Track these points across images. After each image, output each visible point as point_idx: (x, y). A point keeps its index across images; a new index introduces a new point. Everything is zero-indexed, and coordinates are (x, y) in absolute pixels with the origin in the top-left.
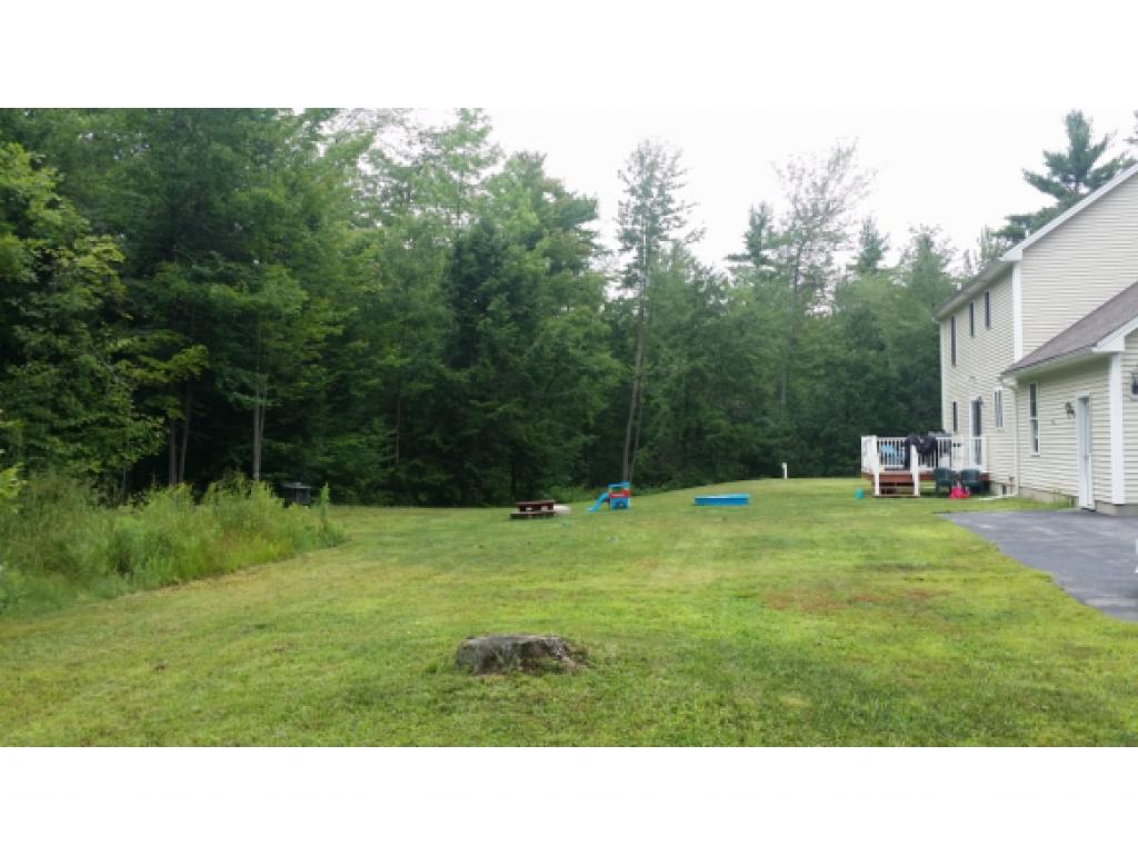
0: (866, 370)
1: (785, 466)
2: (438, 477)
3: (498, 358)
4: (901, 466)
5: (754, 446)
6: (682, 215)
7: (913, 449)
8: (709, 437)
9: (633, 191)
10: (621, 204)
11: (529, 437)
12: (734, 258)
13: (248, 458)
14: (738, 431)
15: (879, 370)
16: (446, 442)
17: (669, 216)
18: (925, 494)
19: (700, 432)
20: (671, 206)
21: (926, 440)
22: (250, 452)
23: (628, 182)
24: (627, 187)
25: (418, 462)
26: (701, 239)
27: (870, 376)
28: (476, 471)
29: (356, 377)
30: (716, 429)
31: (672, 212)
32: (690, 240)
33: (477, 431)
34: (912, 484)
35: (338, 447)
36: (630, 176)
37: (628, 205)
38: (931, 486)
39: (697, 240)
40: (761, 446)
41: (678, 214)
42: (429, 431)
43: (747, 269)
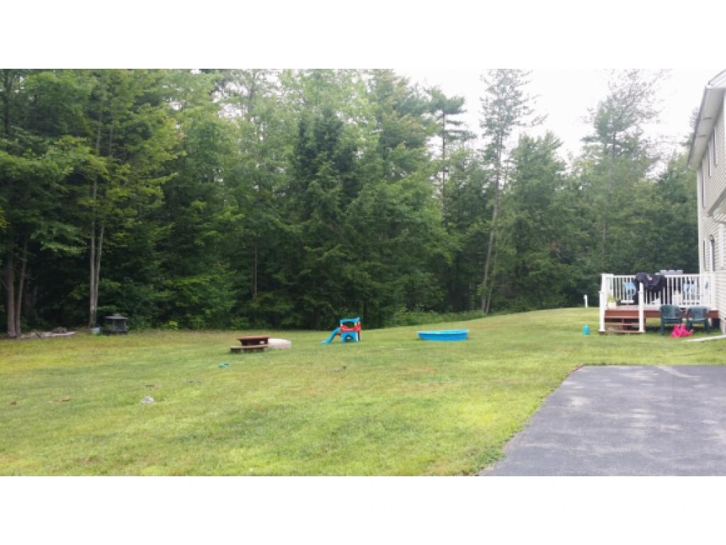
0: (670, 218)
1: (586, 297)
2: (283, 306)
3: (328, 213)
4: (632, 301)
5: (571, 281)
6: (529, 104)
7: (641, 285)
8: (531, 273)
9: (491, 90)
10: (482, 100)
11: (353, 275)
12: (588, 139)
13: (86, 294)
14: (558, 269)
15: (680, 218)
16: (289, 279)
17: (519, 106)
18: (649, 329)
19: (526, 270)
20: (521, 99)
21: (654, 277)
22: (88, 289)
23: (488, 83)
24: (487, 87)
25: (269, 295)
26: (543, 122)
27: (673, 223)
28: (313, 301)
29: (201, 230)
30: (537, 267)
31: (521, 103)
32: (535, 123)
33: (310, 271)
34: (637, 321)
35: (185, 285)
36: (489, 79)
37: (487, 100)
38: (656, 321)
39: (541, 123)
40: (578, 280)
41: (525, 104)
42: (276, 272)
43: (597, 148)
